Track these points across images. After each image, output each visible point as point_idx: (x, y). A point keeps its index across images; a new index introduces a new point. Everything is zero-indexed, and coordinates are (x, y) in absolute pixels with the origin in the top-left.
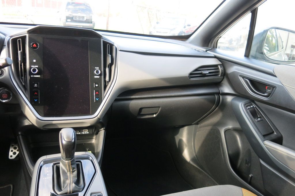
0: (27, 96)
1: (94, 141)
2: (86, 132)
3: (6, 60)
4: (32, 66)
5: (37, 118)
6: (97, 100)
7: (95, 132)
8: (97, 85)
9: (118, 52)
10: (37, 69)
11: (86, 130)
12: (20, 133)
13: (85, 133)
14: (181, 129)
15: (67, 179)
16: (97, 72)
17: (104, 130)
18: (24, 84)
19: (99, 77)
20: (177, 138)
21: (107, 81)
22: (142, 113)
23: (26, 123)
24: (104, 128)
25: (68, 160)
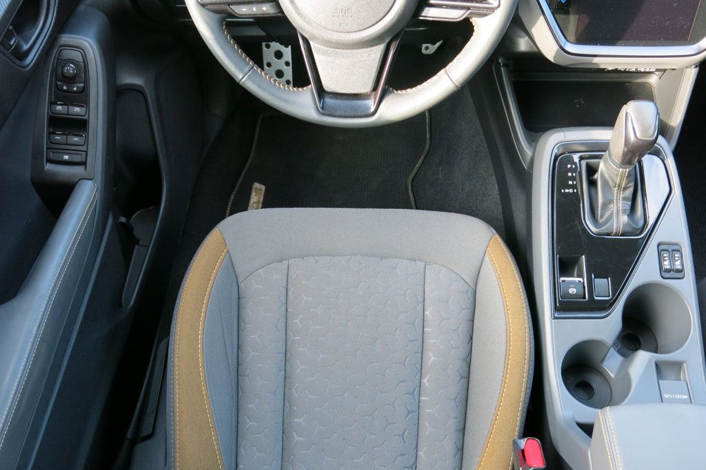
5: (561, 48)
15: (611, 201)
17: (697, 69)
25: (622, 168)
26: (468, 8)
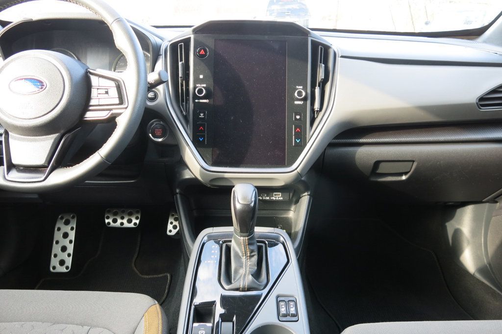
0: (189, 132)
1: (291, 215)
2: (278, 197)
3: (159, 74)
4: (197, 85)
5: (202, 167)
6: (298, 142)
7: (294, 200)
8: (298, 117)
9: (339, 59)
10: (205, 89)
11: (279, 193)
12: (178, 191)
13: (277, 199)
14: (459, 211)
15: (241, 267)
16: (300, 93)
17: (309, 196)
18: (184, 113)
19: (302, 102)
20: (450, 227)
21: (316, 109)
22: (379, 171)
23: (187, 175)
24: (309, 193)
25: (243, 237)
26: (110, 110)
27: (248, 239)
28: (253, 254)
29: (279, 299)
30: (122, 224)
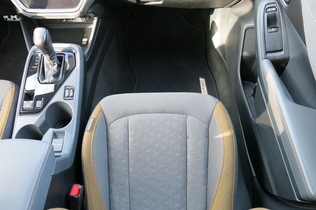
13: (79, 21)
20: (212, 18)
25: (46, 56)
27: (50, 57)
28: (55, 64)
29: (66, 88)
30: (14, 19)
